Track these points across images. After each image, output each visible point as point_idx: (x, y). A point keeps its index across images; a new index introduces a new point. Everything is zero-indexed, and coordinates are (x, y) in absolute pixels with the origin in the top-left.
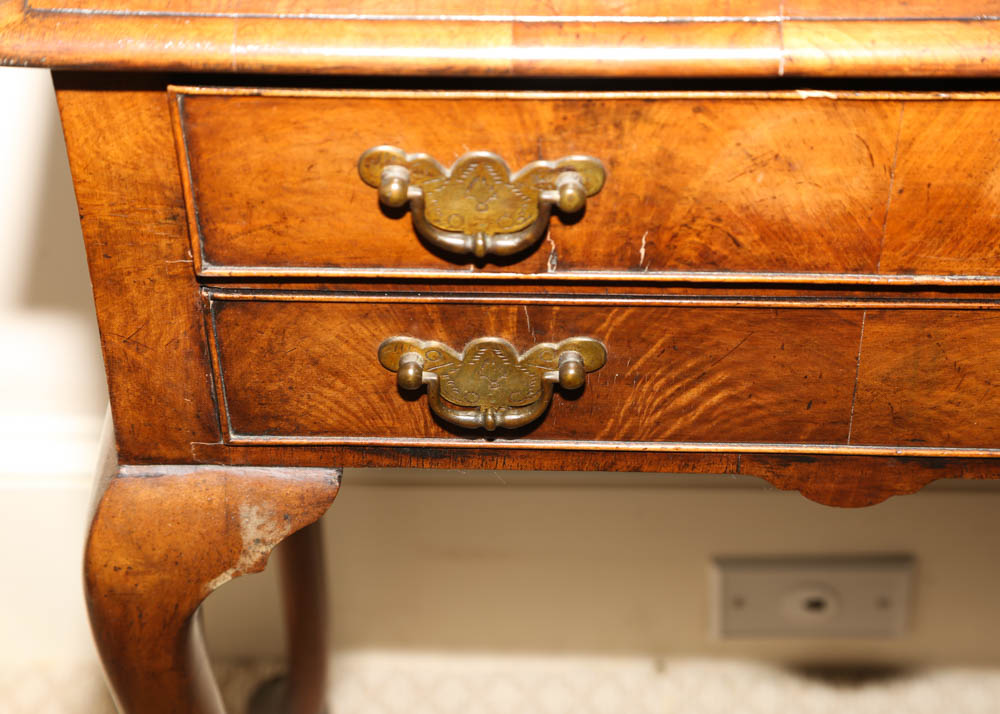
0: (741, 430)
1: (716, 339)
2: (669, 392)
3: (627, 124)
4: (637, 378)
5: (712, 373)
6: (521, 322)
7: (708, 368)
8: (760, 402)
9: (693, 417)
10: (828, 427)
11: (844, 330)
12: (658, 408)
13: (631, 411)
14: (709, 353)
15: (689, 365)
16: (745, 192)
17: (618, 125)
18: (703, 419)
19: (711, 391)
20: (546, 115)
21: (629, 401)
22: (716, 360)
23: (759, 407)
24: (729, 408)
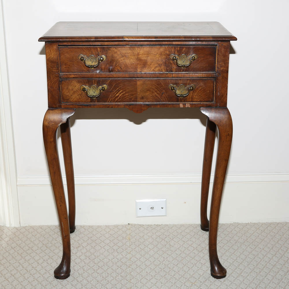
0: (124, 100)
1: (120, 85)
2: (115, 94)
3: (108, 51)
4: (111, 92)
5: (120, 90)
6: (97, 82)
7: (120, 89)
8: (126, 95)
9: (118, 98)
10: (135, 99)
11: (135, 83)
12: (114, 96)
13: (111, 97)
14: (120, 87)
15: (118, 89)
16: (122, 60)
17: (107, 51)
18: (120, 98)
19: (120, 94)
20: (99, 49)
21: (110, 96)
22: (120, 88)
23: (126, 96)
24: (122, 96)
